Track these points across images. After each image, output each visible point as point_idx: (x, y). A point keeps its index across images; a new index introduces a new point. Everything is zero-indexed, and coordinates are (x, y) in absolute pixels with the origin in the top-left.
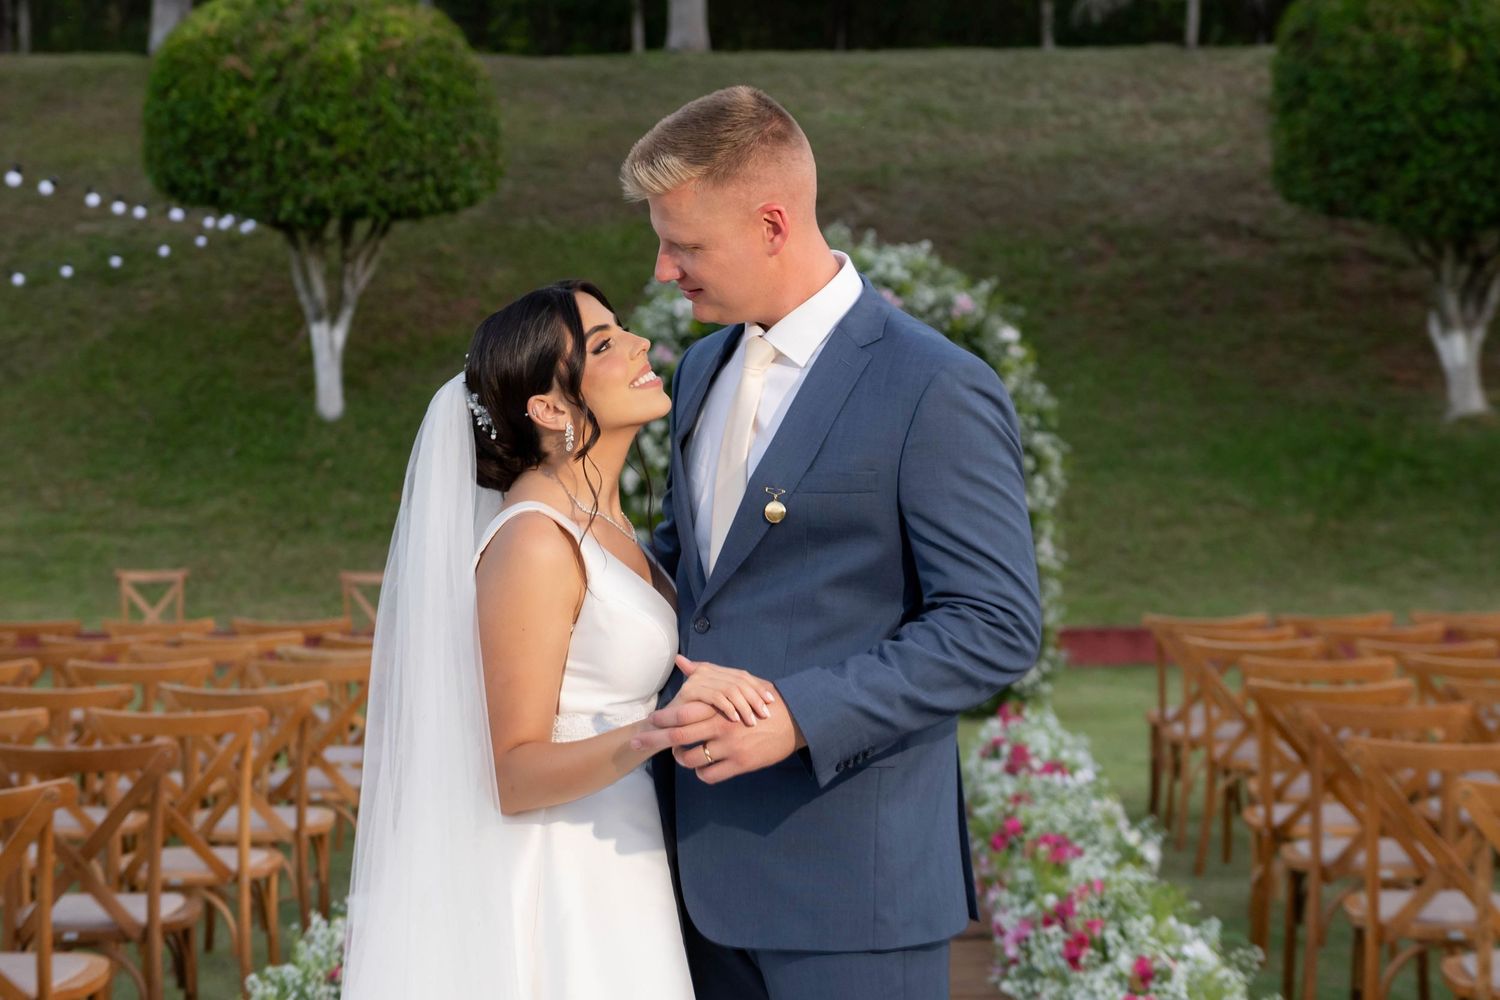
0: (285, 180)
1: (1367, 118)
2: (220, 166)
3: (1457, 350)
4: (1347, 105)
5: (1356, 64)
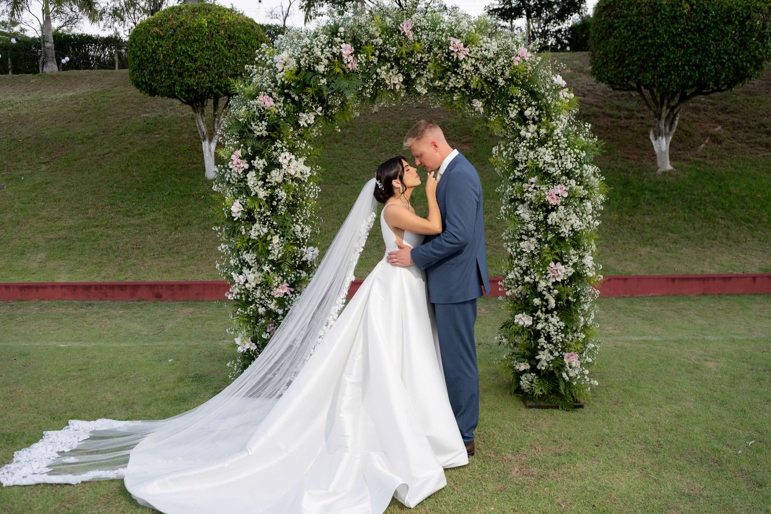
0: (176, 77)
1: (645, 37)
2: (151, 73)
3: (662, 145)
4: (634, 32)
5: (640, 13)
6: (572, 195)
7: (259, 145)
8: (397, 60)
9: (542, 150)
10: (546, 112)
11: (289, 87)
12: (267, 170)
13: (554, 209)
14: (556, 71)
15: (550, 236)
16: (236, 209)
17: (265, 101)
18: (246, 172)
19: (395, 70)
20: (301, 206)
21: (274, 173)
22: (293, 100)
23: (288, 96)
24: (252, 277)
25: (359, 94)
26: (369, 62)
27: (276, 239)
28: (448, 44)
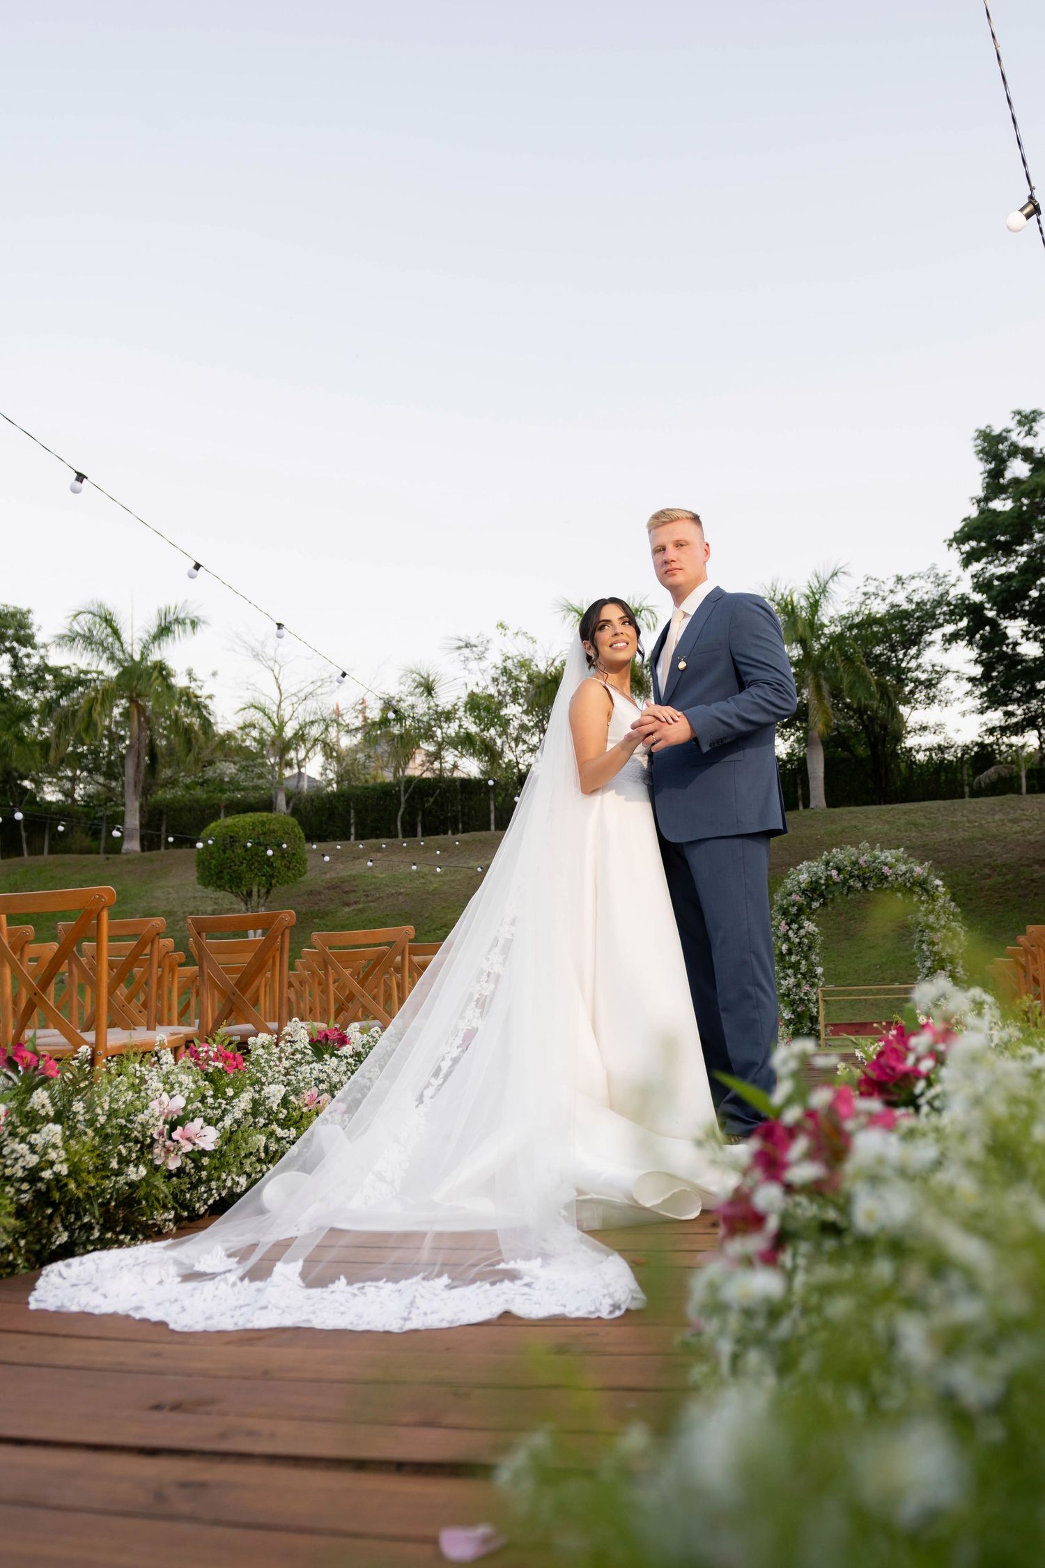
6: (946, 936)
7: (794, 917)
8: (858, 876)
9: (930, 916)
10: (933, 898)
11: (807, 890)
12: (798, 929)
13: (938, 944)
14: (937, 877)
15: (937, 958)
16: (784, 948)
17: (795, 897)
18: (788, 931)
19: (857, 881)
20: (814, 947)
21: (801, 931)
22: (809, 897)
23: (806, 894)
24: (792, 981)
25: (841, 893)
26: (844, 878)
27: (803, 962)
28: (881, 869)
